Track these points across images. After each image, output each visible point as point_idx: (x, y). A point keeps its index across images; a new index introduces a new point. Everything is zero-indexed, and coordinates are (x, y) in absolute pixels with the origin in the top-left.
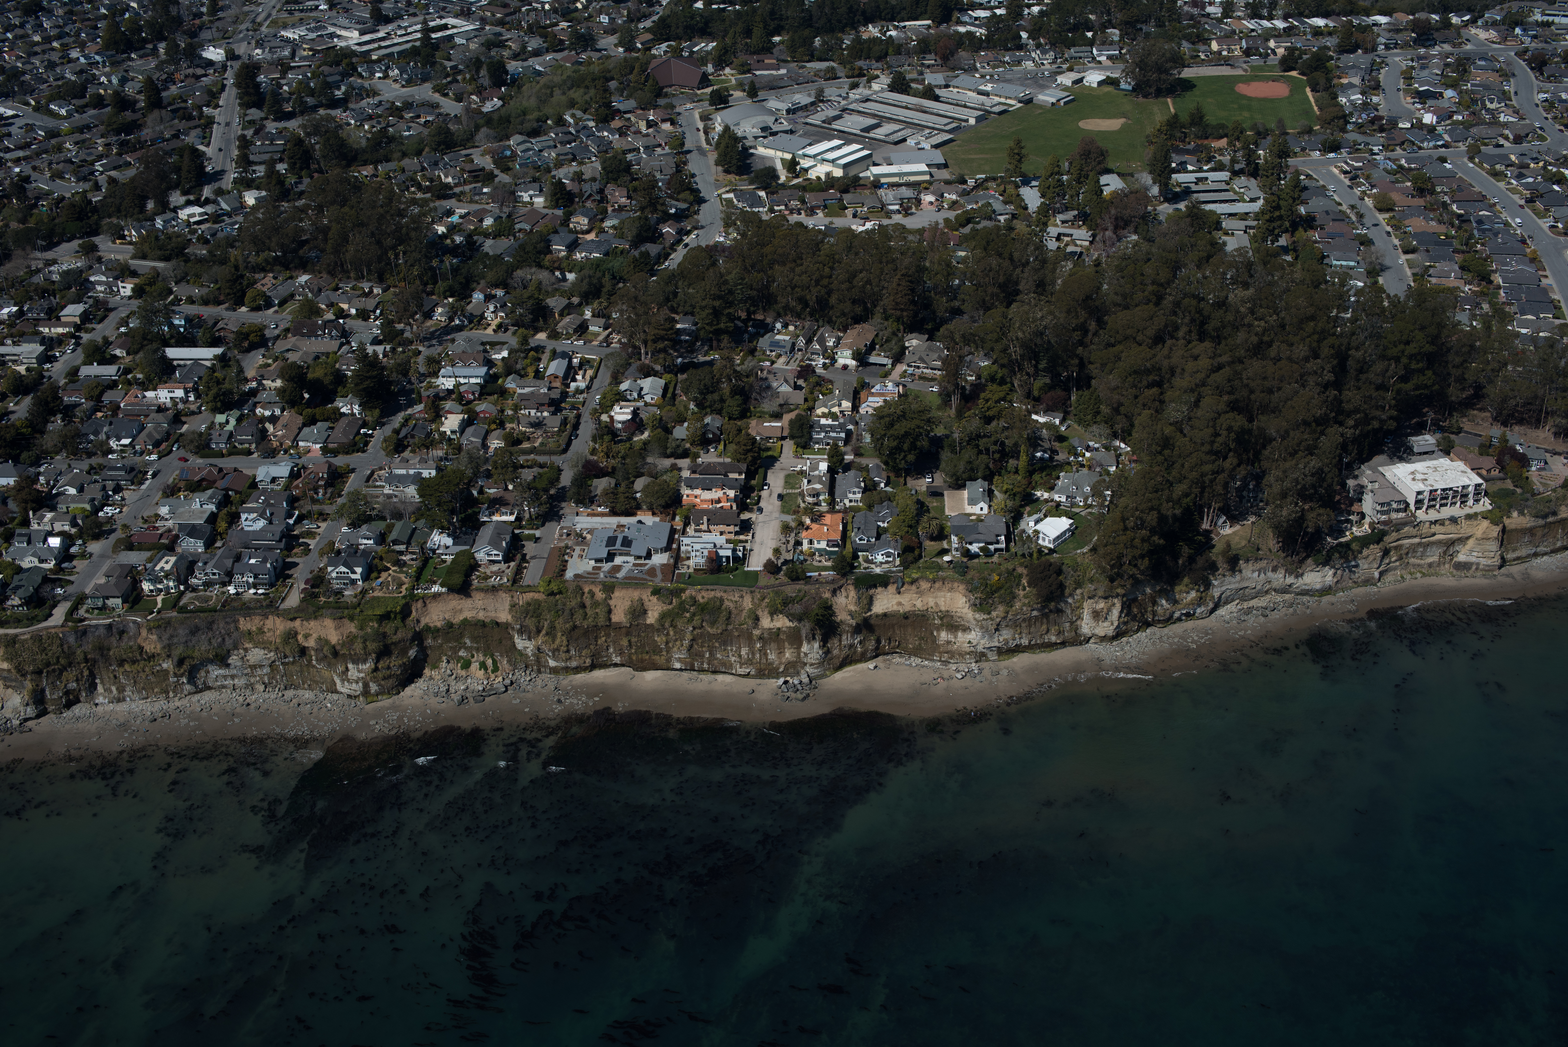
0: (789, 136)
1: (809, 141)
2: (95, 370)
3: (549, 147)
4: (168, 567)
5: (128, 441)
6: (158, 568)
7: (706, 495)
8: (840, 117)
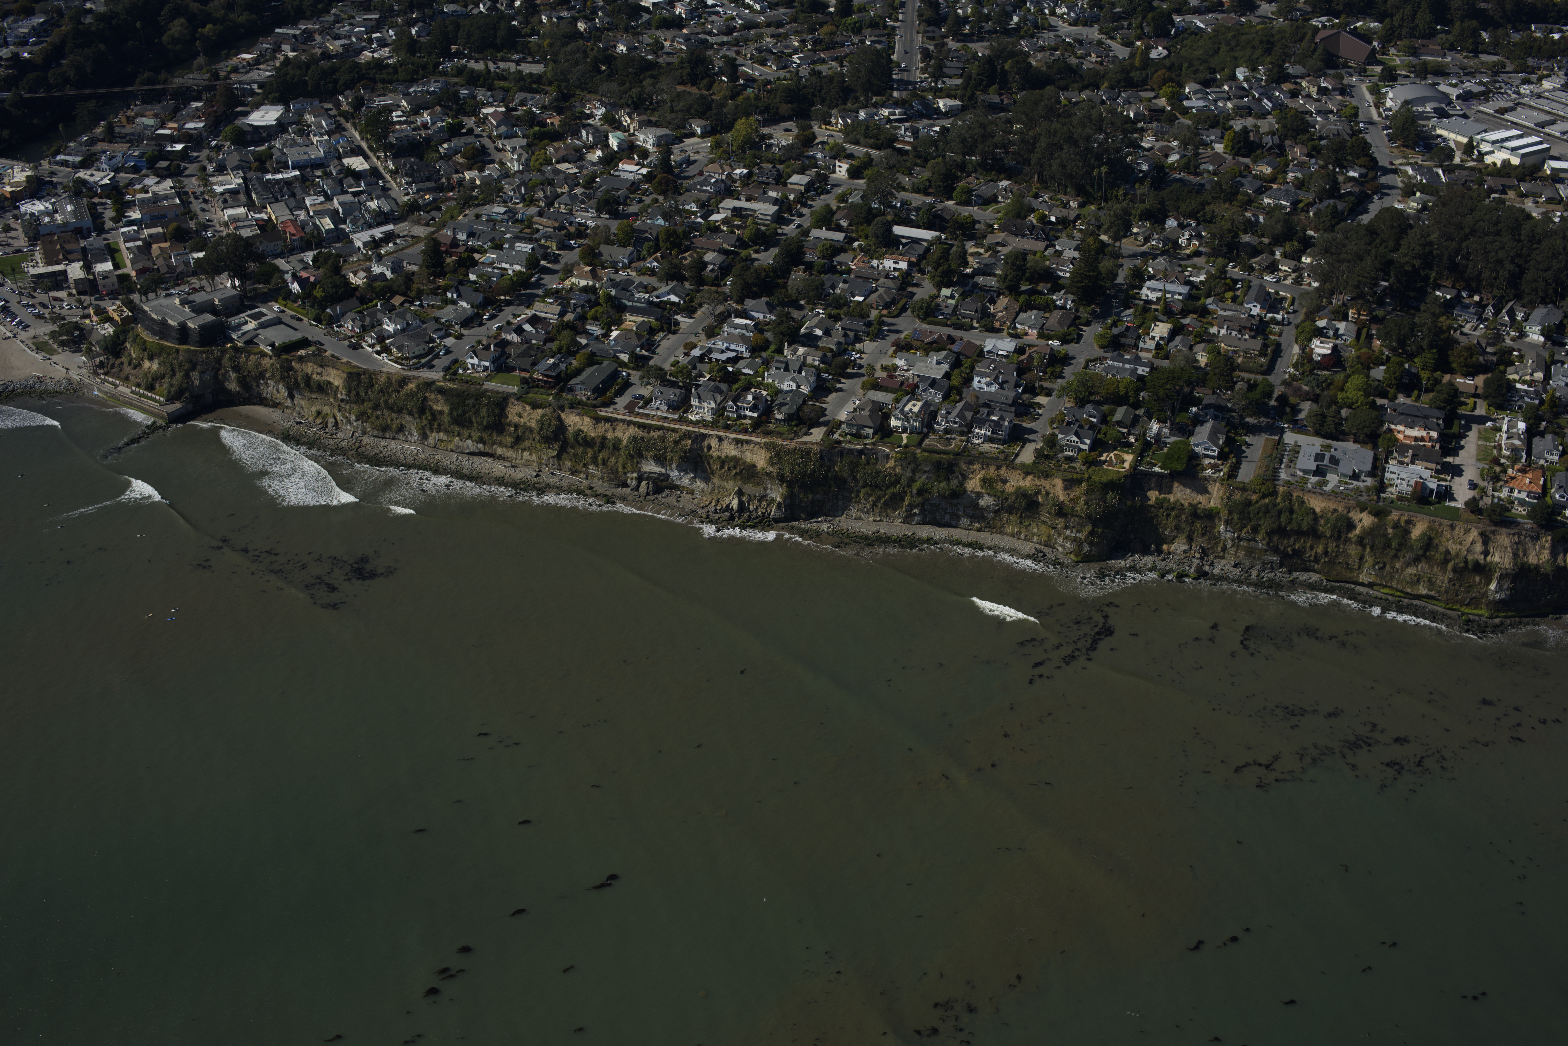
0: (1464, 121)
1: (1484, 127)
2: (823, 233)
3: (1223, 98)
4: (916, 409)
5: (861, 299)
6: (907, 409)
7: (1410, 432)
8: (1512, 109)
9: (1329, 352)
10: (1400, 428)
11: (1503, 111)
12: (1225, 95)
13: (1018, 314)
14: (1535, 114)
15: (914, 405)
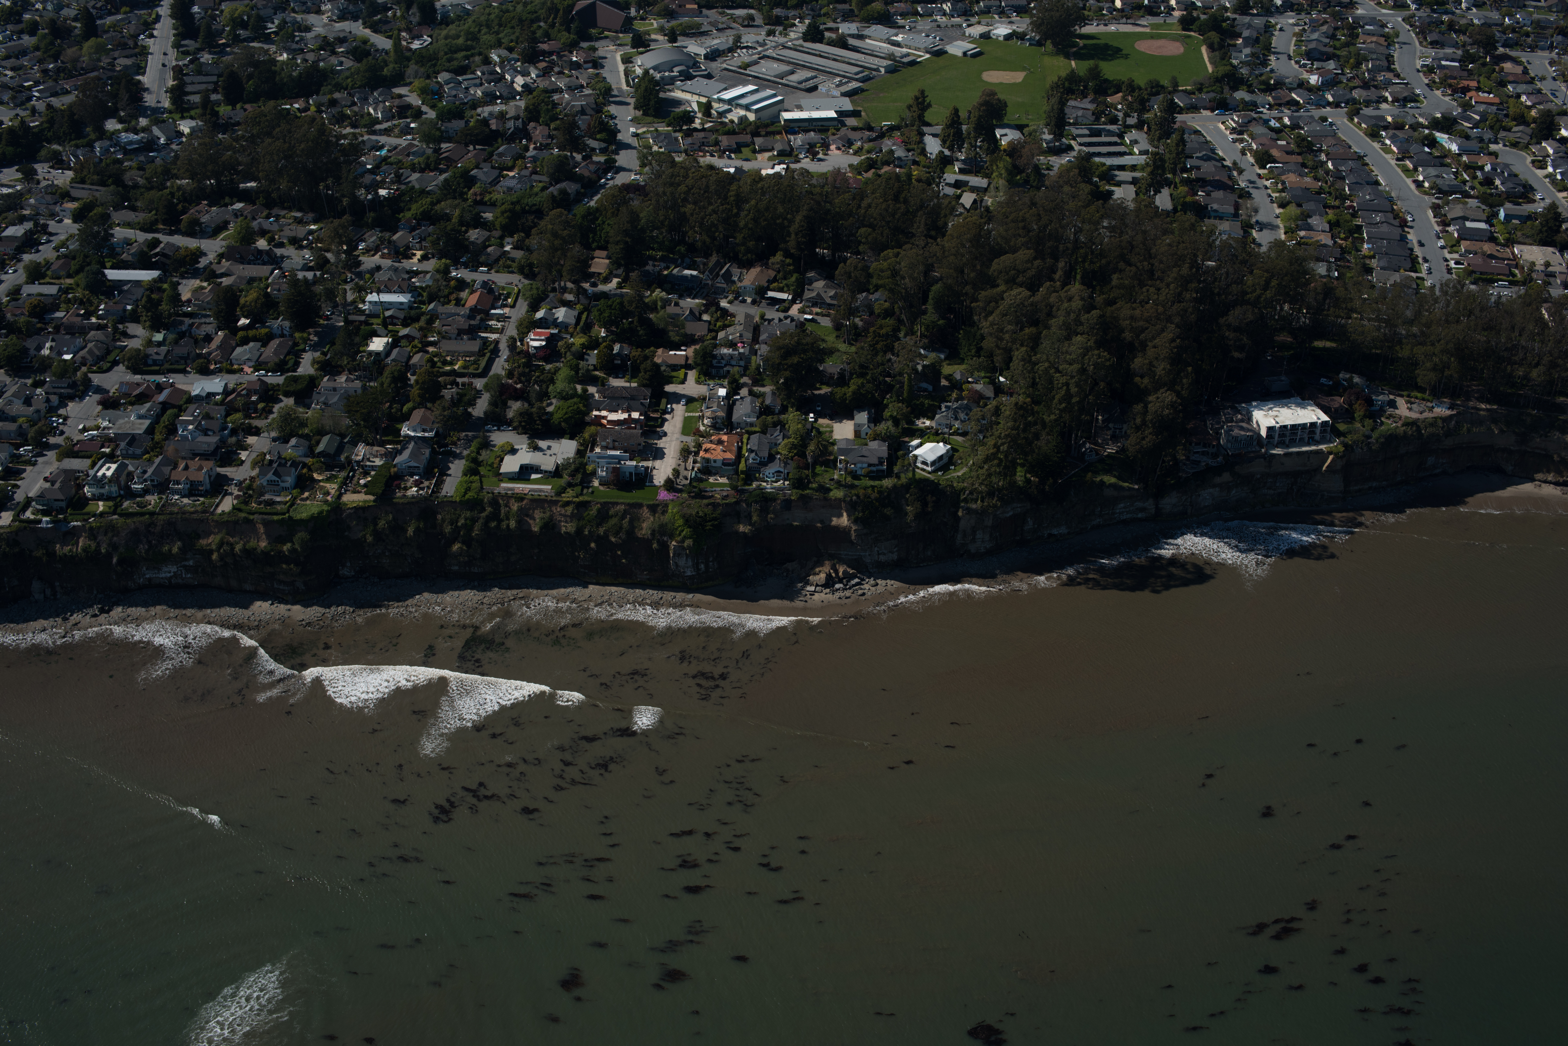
0: (705, 81)
1: (724, 86)
2: (36, 289)
3: (476, 85)
5: (69, 357)
9: (544, 343)
10: (604, 413)
11: (746, 66)
12: (478, 81)
13: (234, 348)
14: (775, 66)
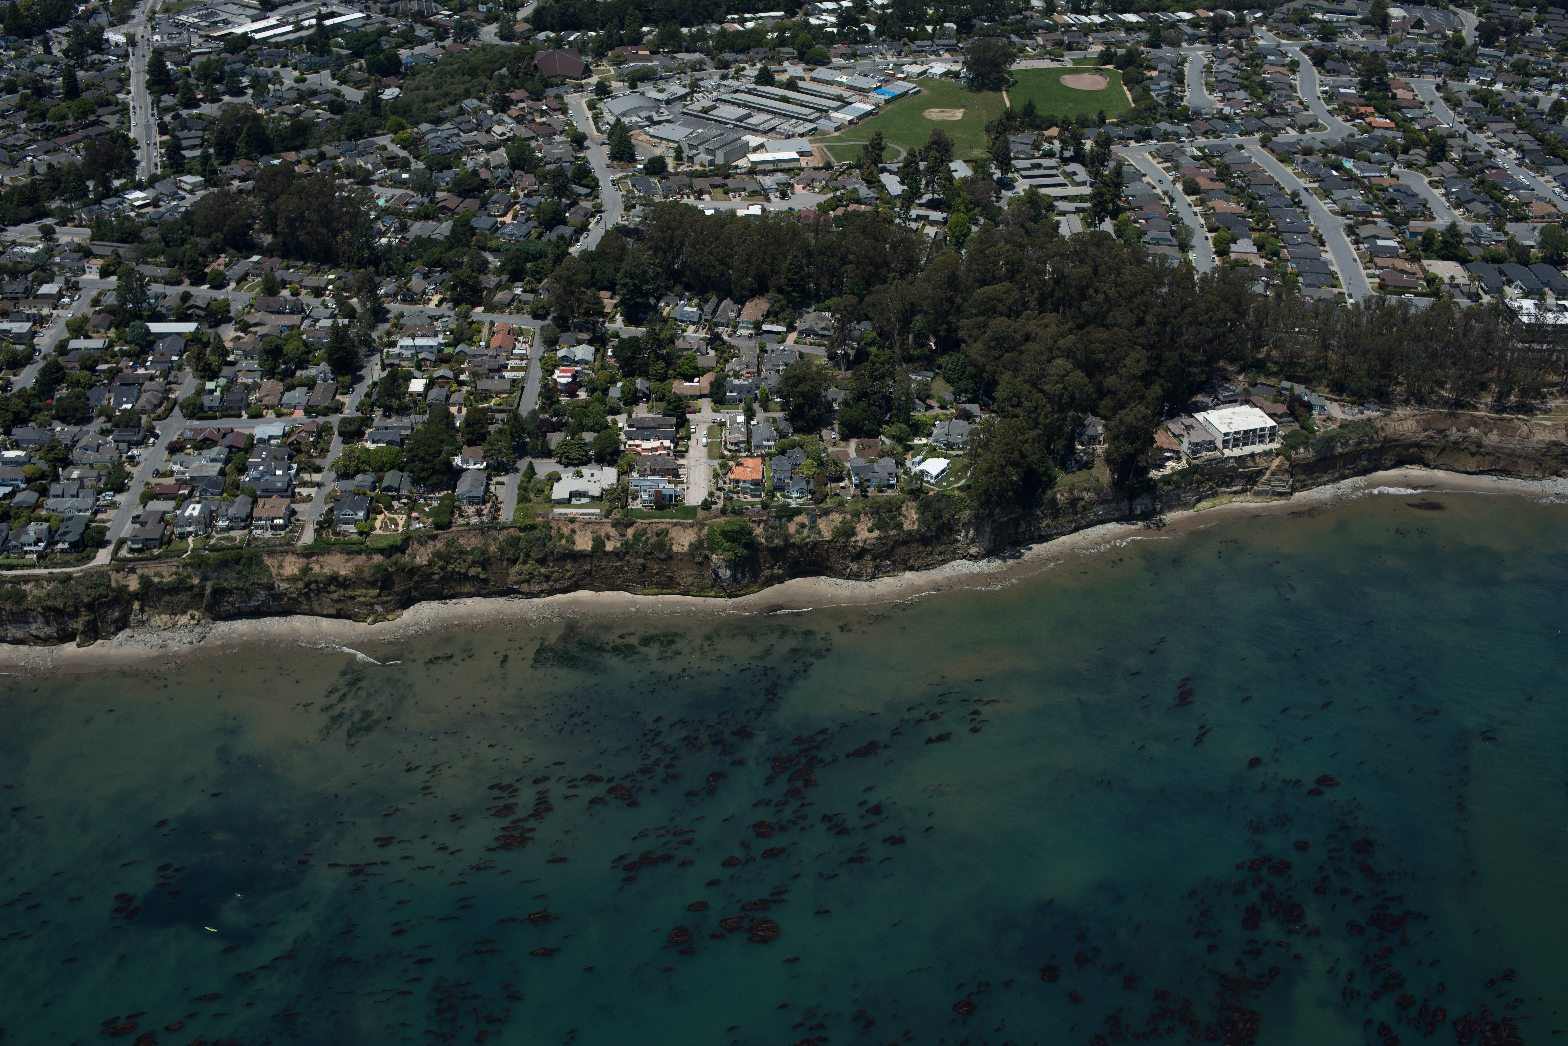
2: (81, 343)
3: (455, 135)
4: (196, 513)
5: (129, 406)
6: (187, 514)
7: (646, 445)
8: (714, 107)
9: (570, 380)
10: (637, 442)
11: (705, 111)
12: (456, 131)
13: (283, 394)
14: (733, 109)
15: (194, 509)
